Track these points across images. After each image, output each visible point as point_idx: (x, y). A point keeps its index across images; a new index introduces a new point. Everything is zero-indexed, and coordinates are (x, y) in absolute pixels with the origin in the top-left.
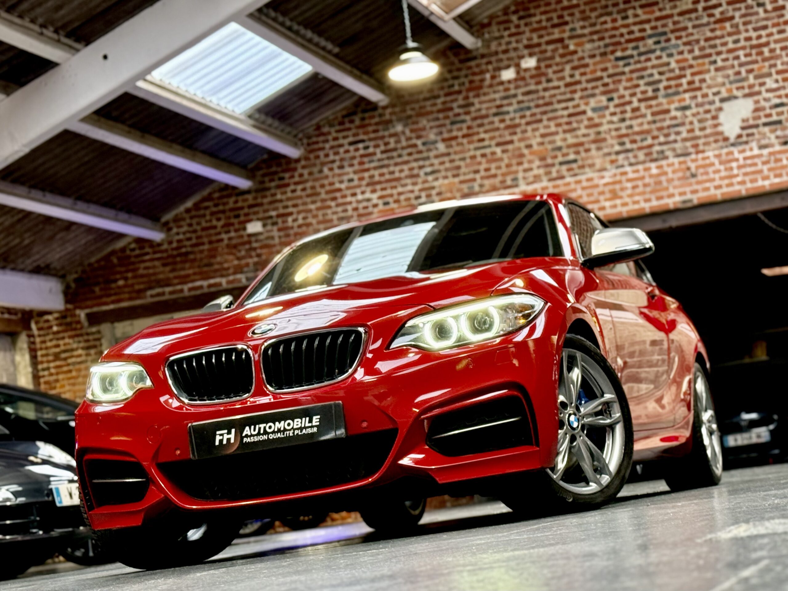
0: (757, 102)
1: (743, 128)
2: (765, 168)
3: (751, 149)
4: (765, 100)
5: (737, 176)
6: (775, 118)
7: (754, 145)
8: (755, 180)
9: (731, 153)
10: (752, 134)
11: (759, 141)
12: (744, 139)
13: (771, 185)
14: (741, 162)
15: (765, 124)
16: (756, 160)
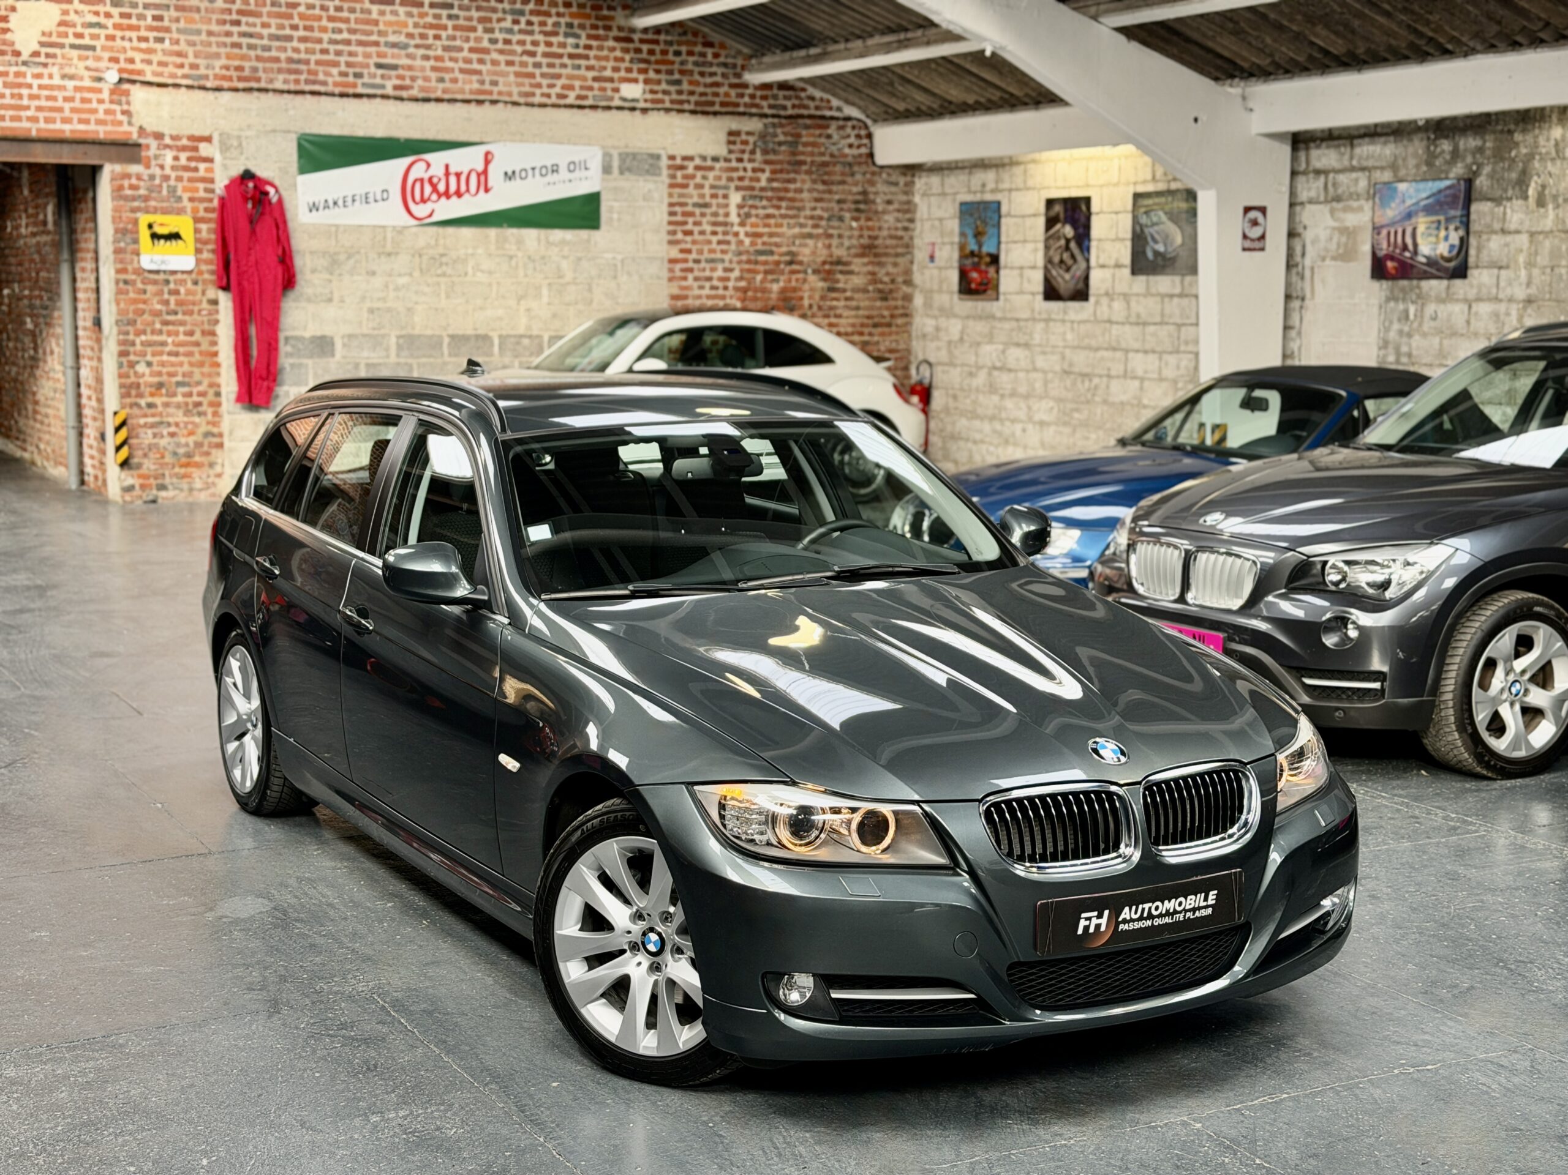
0: (65, 12)
1: (42, 44)
2: (67, 106)
3: (51, 76)
4: (76, 12)
5: (28, 108)
6: (87, 41)
7: (55, 70)
8: (53, 121)
9: (24, 75)
10: (54, 56)
11: (62, 67)
12: (42, 59)
13: (72, 131)
14: (35, 91)
15: (73, 46)
16: (55, 93)
